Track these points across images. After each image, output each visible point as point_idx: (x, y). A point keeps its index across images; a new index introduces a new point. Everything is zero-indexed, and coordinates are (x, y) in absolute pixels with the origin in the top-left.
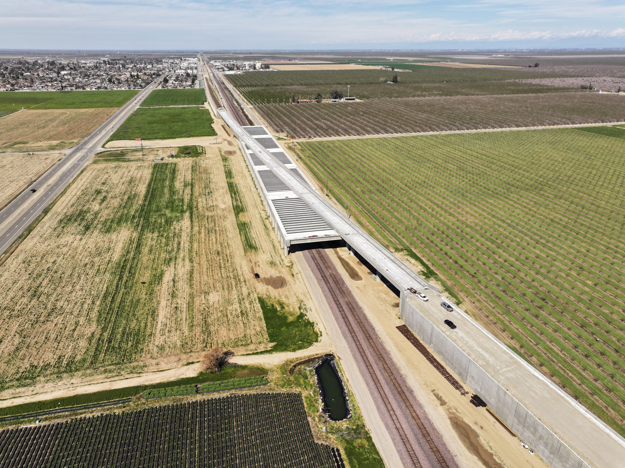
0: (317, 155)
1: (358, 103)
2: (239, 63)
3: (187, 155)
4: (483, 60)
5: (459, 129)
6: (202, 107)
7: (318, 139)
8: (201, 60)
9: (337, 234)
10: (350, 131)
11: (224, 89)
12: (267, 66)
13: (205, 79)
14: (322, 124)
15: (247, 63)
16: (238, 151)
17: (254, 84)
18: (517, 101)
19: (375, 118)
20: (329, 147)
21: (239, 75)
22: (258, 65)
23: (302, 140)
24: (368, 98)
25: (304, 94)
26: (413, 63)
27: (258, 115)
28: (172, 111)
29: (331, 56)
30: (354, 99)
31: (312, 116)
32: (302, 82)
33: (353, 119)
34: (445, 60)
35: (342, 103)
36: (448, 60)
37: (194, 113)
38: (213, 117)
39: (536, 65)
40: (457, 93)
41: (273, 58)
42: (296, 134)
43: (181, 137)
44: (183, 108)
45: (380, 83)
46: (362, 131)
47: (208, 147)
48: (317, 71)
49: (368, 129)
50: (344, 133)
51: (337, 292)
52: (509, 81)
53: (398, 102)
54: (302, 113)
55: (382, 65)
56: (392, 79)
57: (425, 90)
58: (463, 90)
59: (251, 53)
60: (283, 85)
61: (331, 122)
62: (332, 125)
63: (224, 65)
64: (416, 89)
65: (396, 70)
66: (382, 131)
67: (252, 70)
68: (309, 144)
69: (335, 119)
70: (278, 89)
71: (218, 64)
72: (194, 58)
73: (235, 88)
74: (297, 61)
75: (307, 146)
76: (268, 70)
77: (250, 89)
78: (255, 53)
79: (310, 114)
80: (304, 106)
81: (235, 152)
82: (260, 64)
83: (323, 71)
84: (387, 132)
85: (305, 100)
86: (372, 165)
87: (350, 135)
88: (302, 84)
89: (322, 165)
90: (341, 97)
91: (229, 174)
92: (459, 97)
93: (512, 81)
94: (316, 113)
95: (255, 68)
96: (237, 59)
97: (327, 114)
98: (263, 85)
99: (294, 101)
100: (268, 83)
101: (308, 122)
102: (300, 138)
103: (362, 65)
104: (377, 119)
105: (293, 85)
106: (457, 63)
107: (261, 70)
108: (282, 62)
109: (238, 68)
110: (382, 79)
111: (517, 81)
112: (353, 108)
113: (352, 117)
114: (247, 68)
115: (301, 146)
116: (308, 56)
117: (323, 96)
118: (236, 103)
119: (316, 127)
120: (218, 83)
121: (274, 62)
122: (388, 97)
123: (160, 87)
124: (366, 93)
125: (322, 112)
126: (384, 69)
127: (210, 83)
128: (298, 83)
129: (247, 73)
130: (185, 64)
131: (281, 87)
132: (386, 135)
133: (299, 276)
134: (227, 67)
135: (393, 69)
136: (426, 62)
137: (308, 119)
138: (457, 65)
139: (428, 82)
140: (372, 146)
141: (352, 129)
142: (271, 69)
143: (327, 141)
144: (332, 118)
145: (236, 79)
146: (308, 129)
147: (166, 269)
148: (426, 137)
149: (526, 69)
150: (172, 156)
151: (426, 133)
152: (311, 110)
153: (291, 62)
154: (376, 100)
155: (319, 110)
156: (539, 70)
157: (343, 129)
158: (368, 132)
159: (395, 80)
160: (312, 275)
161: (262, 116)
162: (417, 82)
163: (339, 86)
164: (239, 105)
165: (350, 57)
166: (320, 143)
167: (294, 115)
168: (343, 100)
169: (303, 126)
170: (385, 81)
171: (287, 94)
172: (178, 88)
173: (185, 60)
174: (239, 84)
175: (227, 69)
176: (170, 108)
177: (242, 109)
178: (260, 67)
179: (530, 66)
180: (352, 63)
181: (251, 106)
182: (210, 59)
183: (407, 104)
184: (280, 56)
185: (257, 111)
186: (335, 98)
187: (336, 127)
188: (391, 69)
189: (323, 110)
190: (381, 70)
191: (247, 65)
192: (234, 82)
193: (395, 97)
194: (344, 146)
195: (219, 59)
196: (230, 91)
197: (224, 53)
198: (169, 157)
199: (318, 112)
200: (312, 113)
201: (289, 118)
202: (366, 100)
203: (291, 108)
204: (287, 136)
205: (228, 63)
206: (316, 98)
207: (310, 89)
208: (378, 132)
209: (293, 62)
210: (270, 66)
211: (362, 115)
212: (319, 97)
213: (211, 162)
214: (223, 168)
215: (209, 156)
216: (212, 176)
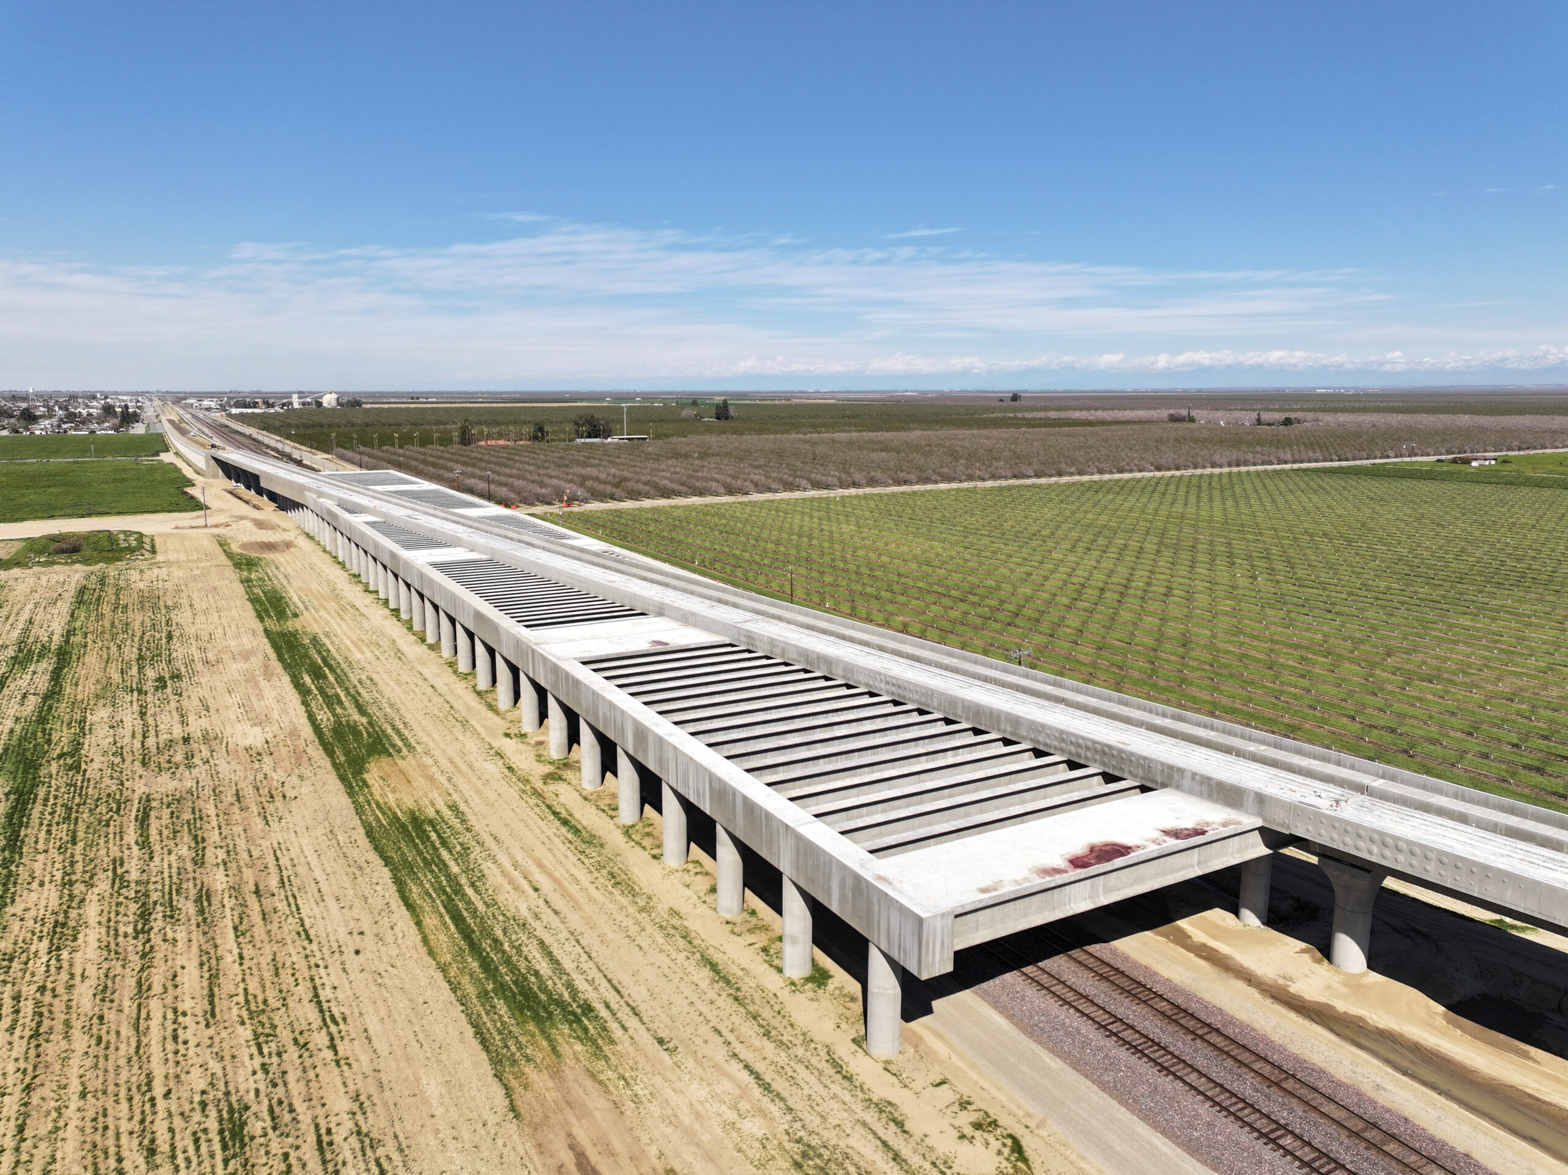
38: (189, 475)
47: (167, 534)
81: (288, 544)
91: (270, 605)
182: (184, 399)
213: (177, 573)
214: (240, 590)
215: (172, 557)
216: (182, 617)
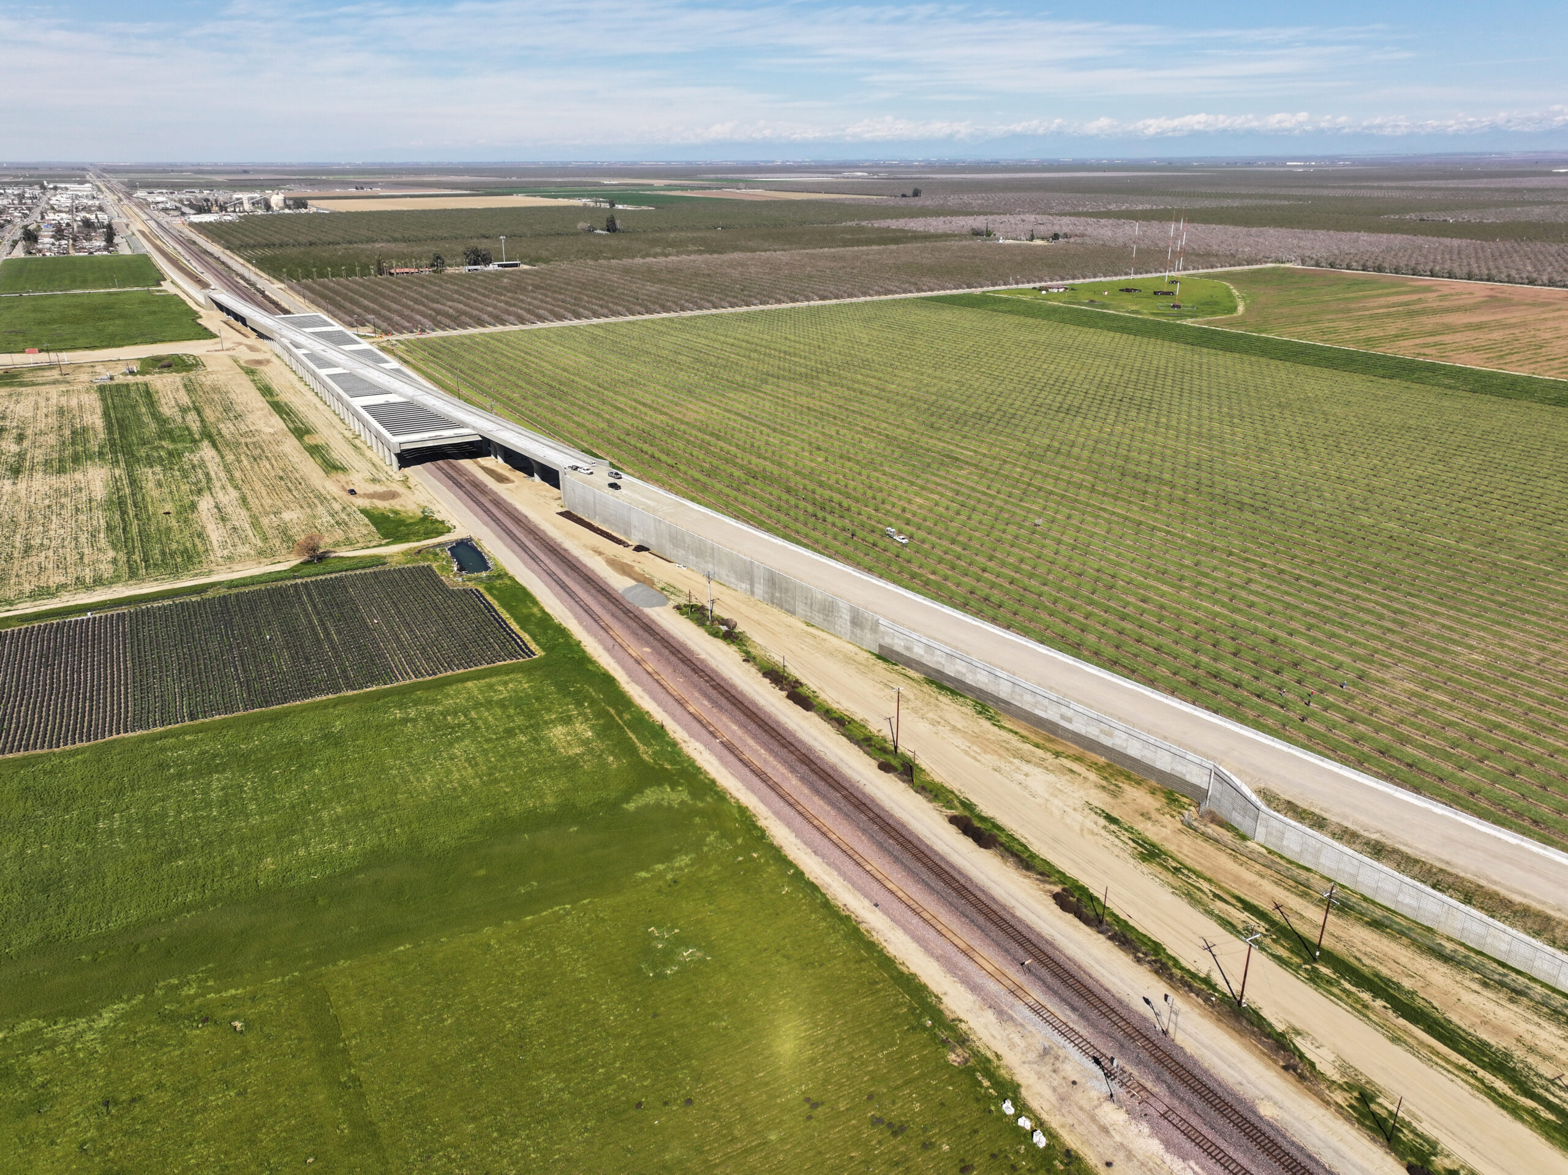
0: (441, 356)
1: (525, 272)
2: (221, 196)
3: (165, 370)
4: (818, 183)
5: (716, 307)
6: (158, 291)
7: (440, 333)
8: (104, 189)
9: (474, 432)
10: (505, 317)
11: (202, 255)
12: (301, 203)
13: (137, 233)
14: (447, 309)
15: (244, 196)
16: (274, 359)
17: (277, 242)
18: (843, 258)
19: (557, 296)
20: (463, 344)
21: (230, 222)
22: (276, 199)
23: (407, 336)
24: (547, 261)
25: (404, 259)
26: (662, 193)
27: (302, 300)
28: (86, 301)
29: (466, 178)
30: (516, 265)
31: (426, 297)
32: (397, 235)
33: (512, 298)
34: (734, 183)
35: (490, 272)
36: (741, 185)
37: (144, 302)
38: (195, 308)
39: (916, 193)
40: (736, 249)
41: (312, 183)
42: (393, 327)
43: (136, 344)
44: (110, 294)
45: (578, 234)
46: (528, 316)
47: (206, 356)
48: (430, 211)
49: (541, 312)
50: (493, 321)
51: (477, 493)
52: (849, 224)
53: (610, 267)
54: (403, 293)
55: (589, 196)
56: (604, 225)
57: (672, 244)
58: (750, 243)
59: (246, 172)
60: (350, 243)
61: (466, 305)
62: (468, 309)
63: (181, 201)
64: (654, 242)
65: (620, 207)
66: (569, 315)
67: (260, 212)
68: (424, 342)
69: (475, 300)
70: (341, 250)
71: (160, 199)
72: (81, 183)
73: (228, 252)
74: (378, 191)
75: (419, 344)
76: (303, 211)
77: (268, 252)
78: (256, 172)
79: (420, 294)
80: (404, 280)
81: (268, 361)
82: (281, 196)
83: (445, 210)
84: (578, 316)
85: (407, 270)
86: (544, 364)
87: (504, 325)
88: (395, 240)
89: (451, 369)
90: (487, 261)
91: (266, 391)
92: (737, 255)
93: (854, 224)
94: (433, 291)
95: (268, 207)
96: (211, 186)
97: (457, 292)
98: (300, 244)
99: (380, 271)
100: (311, 239)
101: (416, 307)
102: (401, 333)
103: (542, 196)
104: (562, 297)
105: (373, 242)
106: (759, 191)
107: (287, 211)
108: (338, 191)
109: (223, 208)
110: (582, 225)
111: (864, 223)
112: (513, 280)
113: (509, 294)
114: (247, 206)
115: (406, 346)
116: (405, 179)
117: (448, 261)
118: (241, 282)
119: (434, 314)
120: (180, 243)
121: (316, 193)
122: (592, 259)
123: (19, 253)
124: (544, 254)
125: (447, 289)
126: (592, 204)
127: (158, 242)
128: (385, 237)
129: (248, 219)
130: (62, 199)
131: (345, 245)
132: (576, 322)
133: (419, 487)
134: (191, 206)
135: (612, 205)
136: (693, 188)
137: (416, 301)
138: (760, 194)
139: (682, 230)
140: (548, 338)
141: (509, 313)
142: (313, 210)
143: (460, 336)
144: (469, 297)
145: (227, 233)
146: (418, 317)
147: (196, 498)
148: (653, 322)
149: (891, 201)
150: (132, 373)
151: (656, 316)
152: (423, 286)
153: (361, 193)
154: (565, 265)
155: (440, 286)
156: (918, 202)
157: (490, 315)
158: (542, 319)
159: (611, 228)
160: (438, 484)
161: (313, 302)
162: (661, 230)
163: (485, 241)
164: (253, 285)
165: (514, 179)
166: (444, 339)
167: (383, 295)
168: (492, 267)
169: (407, 312)
170: (591, 230)
171: (364, 259)
172: (72, 253)
173: (55, 188)
174: (238, 242)
175: (193, 212)
176: (75, 295)
177: (262, 293)
178: (281, 204)
179: (904, 196)
180: (517, 193)
181: (282, 286)
182: (133, 186)
183: (627, 271)
184: (331, 178)
185: (298, 293)
186: (475, 264)
187: (475, 312)
188: (607, 206)
189: (449, 285)
190: (585, 208)
191: (245, 202)
192: (221, 237)
193: (605, 258)
194: (492, 342)
195: (158, 186)
196: (218, 259)
197: (164, 171)
198: (124, 374)
199: (437, 288)
200: (424, 291)
201: (374, 301)
202: (544, 266)
203: (377, 284)
204: (375, 332)
205: (188, 196)
206: (432, 265)
207: (417, 249)
208: (561, 318)
209: (367, 191)
210: (309, 202)
211: (532, 291)
212: (438, 262)
213: (222, 377)
214: (251, 384)
215: (215, 369)
216: (232, 396)
